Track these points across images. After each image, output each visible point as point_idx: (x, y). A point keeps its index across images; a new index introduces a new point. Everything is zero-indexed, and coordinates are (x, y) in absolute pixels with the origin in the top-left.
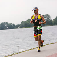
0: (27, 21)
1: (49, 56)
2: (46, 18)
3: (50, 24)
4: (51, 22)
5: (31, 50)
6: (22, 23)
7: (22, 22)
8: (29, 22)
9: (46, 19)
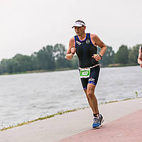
0: (13, 58)
1: (63, 140)
2: (57, 53)
5: (22, 124)
9: (57, 55)
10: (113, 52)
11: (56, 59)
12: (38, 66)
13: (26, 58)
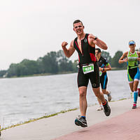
0: (21, 63)
3: (67, 71)
4: (71, 66)
6: (10, 67)
7: (12, 66)
8: (25, 64)
10: (110, 57)
11: (59, 63)
12: (43, 70)
13: (33, 63)
